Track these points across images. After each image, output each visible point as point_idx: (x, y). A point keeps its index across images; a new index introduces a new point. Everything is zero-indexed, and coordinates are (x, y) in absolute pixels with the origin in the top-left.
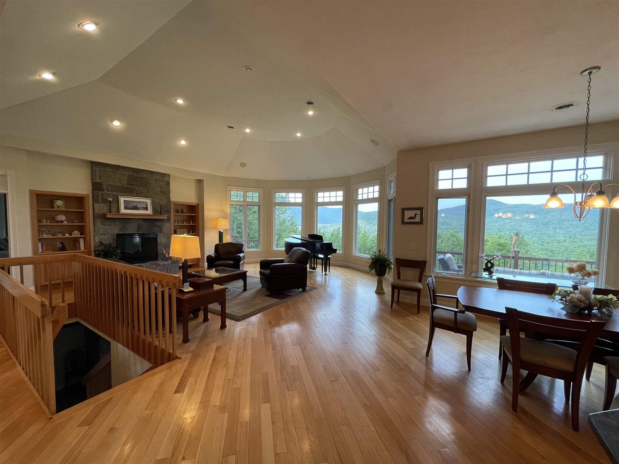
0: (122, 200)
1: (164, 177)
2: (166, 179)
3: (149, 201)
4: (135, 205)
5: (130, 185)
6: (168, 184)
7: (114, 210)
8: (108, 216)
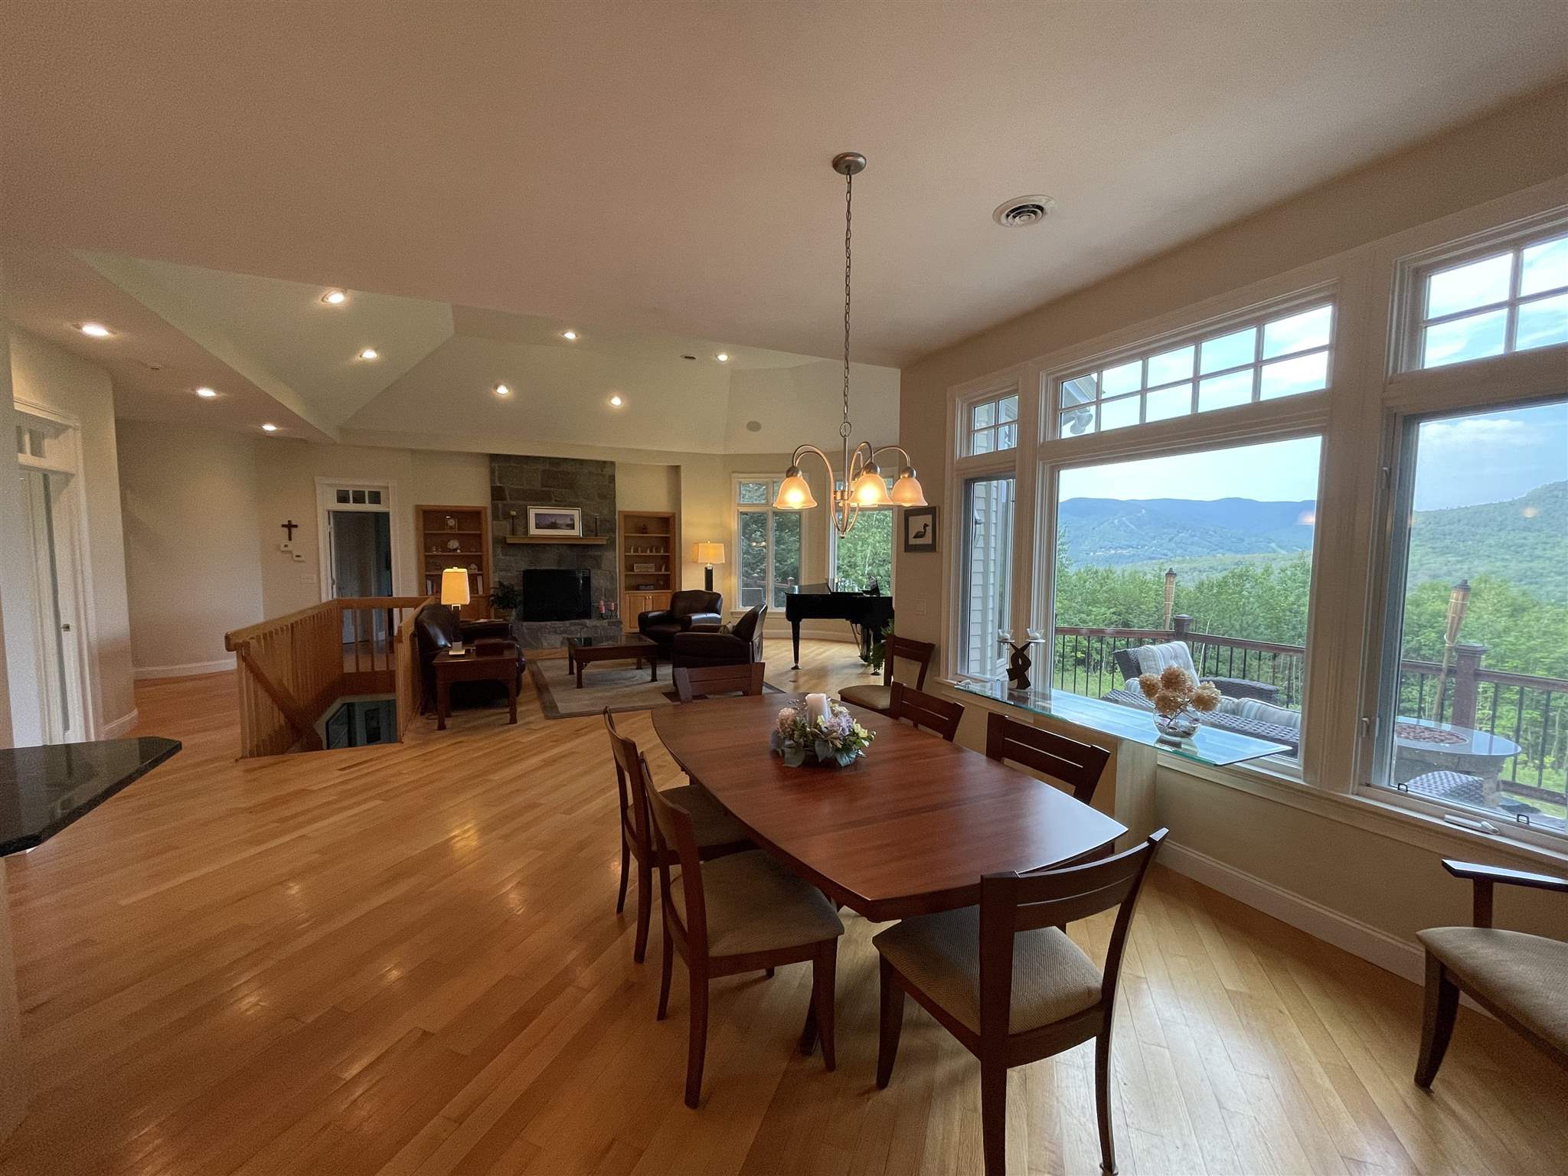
0: (532, 512)
1: (605, 467)
2: (608, 471)
3: (576, 513)
4: (553, 521)
5: (546, 487)
6: (612, 479)
7: (520, 530)
8: (509, 541)
